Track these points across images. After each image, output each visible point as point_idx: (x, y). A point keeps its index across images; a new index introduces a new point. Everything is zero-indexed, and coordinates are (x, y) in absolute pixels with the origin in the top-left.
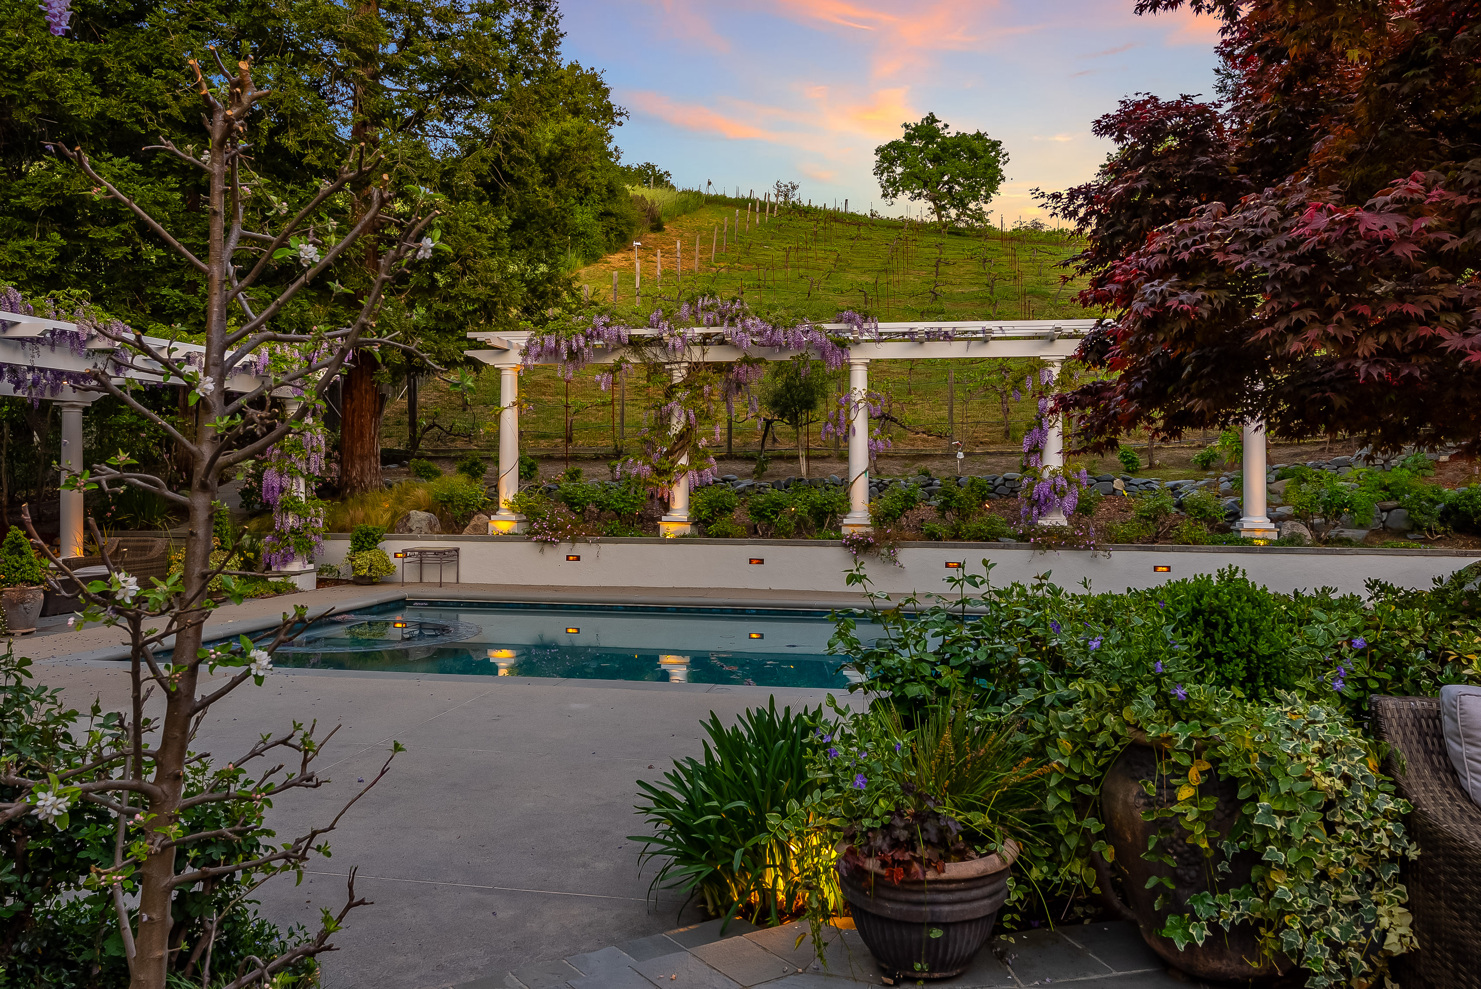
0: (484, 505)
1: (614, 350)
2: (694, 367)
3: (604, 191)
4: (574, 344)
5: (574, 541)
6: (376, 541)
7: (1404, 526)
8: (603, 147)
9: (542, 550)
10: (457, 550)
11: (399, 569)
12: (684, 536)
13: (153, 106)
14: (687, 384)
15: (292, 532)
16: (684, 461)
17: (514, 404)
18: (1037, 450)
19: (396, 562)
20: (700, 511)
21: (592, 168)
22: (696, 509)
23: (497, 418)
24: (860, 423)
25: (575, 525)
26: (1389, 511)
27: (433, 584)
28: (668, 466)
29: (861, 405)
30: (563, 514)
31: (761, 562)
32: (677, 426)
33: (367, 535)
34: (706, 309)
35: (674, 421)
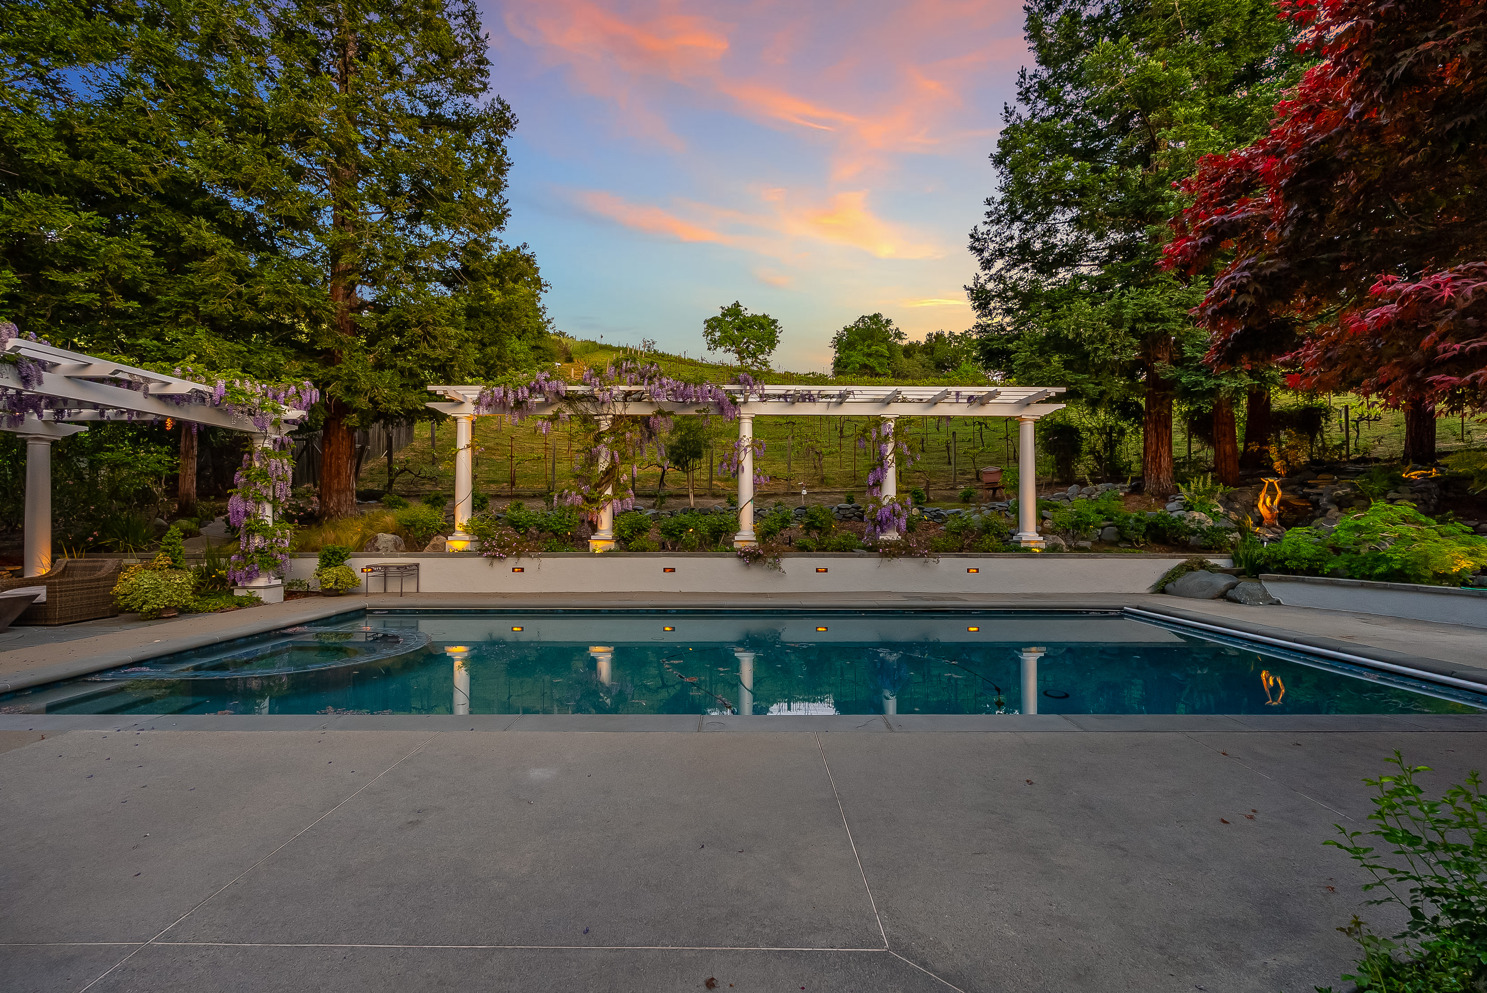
0: (442, 528)
1: (552, 404)
2: (617, 419)
3: (535, 332)
4: (520, 394)
5: (519, 556)
6: (342, 559)
7: (1115, 538)
8: (535, 304)
9: (491, 564)
10: (417, 565)
11: (364, 581)
12: (610, 551)
13: (127, 173)
14: (612, 431)
15: (257, 552)
16: (609, 492)
17: (468, 446)
18: (878, 484)
19: (362, 576)
20: (623, 531)
21: (527, 316)
22: (620, 529)
23: (454, 458)
24: (747, 462)
25: (520, 543)
26: (1103, 528)
27: (393, 594)
28: (596, 495)
29: (749, 449)
30: (509, 535)
31: (673, 570)
32: (603, 464)
33: (334, 553)
34: (629, 371)
35: (601, 460)
